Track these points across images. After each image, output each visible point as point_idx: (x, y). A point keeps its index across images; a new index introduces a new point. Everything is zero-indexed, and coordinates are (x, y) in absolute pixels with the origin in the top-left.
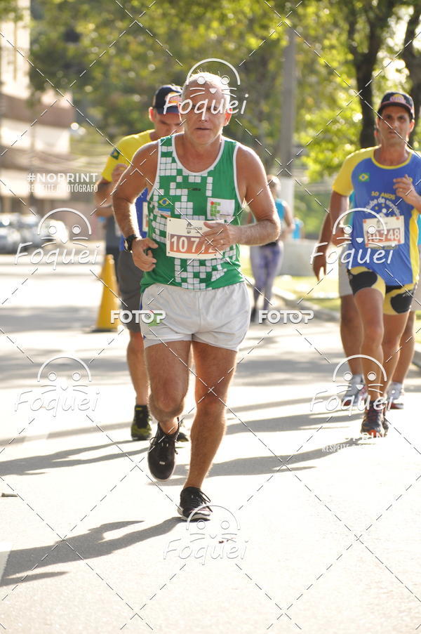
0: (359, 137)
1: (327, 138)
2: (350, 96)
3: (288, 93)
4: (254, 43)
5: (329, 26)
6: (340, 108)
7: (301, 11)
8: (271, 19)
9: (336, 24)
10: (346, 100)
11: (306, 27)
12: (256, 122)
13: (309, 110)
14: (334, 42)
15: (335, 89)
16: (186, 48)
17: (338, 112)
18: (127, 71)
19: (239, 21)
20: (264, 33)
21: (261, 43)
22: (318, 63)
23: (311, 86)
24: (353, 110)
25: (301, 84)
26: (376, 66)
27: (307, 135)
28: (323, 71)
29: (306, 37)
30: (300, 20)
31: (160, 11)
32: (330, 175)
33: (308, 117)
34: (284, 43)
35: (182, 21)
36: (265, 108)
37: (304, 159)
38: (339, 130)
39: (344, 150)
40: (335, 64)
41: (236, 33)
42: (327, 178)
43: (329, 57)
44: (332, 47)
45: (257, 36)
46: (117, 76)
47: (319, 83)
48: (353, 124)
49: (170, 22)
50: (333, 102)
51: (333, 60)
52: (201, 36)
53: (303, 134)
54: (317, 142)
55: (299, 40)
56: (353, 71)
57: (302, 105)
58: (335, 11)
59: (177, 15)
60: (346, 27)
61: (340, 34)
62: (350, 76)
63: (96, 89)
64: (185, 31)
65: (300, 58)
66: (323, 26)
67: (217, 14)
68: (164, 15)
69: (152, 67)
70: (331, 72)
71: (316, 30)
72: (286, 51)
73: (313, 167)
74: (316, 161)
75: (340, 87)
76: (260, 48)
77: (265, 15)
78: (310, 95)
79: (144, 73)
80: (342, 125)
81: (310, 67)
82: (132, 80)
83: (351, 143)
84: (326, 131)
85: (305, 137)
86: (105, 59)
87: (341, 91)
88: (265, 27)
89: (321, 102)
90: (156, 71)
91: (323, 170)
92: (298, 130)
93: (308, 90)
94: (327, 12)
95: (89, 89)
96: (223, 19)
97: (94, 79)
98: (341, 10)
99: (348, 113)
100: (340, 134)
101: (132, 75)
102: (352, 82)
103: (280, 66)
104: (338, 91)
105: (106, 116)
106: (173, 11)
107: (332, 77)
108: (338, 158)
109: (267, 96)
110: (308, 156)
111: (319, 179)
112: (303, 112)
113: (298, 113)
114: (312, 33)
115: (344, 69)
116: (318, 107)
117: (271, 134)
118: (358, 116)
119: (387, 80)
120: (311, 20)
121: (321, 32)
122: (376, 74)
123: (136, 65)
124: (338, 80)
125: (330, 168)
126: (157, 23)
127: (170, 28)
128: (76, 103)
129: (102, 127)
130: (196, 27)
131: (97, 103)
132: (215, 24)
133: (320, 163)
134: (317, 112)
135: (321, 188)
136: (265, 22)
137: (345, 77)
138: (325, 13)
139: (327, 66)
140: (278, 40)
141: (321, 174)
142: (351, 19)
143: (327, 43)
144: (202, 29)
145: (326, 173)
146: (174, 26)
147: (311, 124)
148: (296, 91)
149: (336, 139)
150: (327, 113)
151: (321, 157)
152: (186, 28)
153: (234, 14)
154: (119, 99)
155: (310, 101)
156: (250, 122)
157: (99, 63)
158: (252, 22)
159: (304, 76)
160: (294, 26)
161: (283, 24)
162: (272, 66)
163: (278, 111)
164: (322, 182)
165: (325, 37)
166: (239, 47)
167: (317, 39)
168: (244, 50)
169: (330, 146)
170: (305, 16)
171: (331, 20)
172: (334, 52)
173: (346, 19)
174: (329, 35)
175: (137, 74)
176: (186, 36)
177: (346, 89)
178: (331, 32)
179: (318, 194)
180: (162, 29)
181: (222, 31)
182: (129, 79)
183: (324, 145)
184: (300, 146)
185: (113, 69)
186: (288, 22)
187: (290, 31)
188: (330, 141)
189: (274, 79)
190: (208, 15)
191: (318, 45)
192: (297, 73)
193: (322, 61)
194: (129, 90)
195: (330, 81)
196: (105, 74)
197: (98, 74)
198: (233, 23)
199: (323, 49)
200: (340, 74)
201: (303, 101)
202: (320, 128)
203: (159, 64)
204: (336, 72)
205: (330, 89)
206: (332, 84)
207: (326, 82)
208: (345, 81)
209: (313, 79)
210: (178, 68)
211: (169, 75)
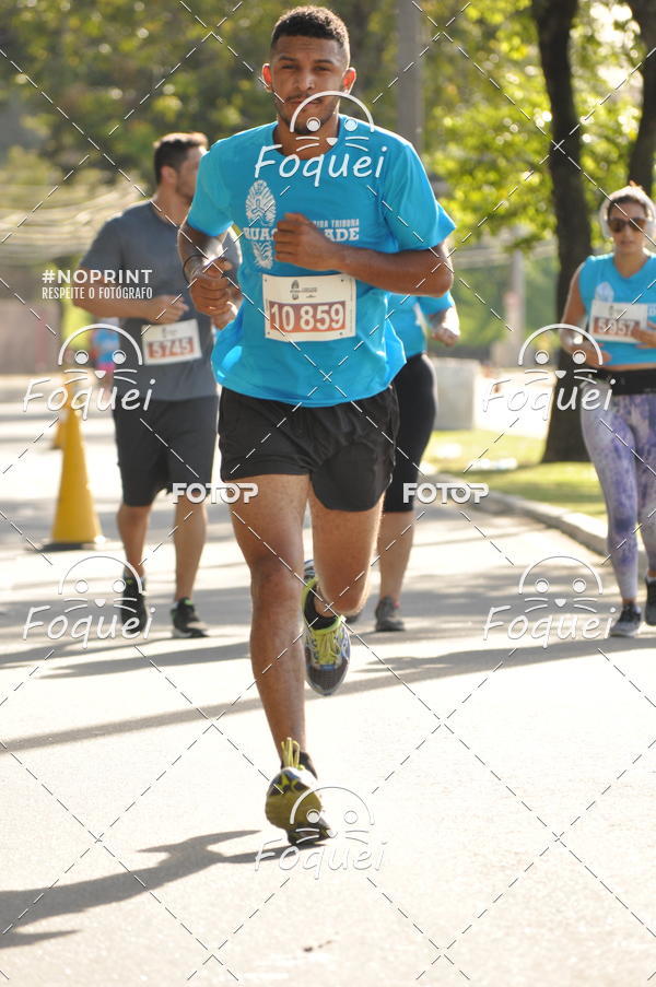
0: (546, 155)
1: (486, 161)
2: (529, 78)
3: (409, 77)
6: (510, 102)
10: (520, 86)
13: (450, 108)
15: (498, 66)
17: (505, 110)
18: (95, 42)
22: (466, 18)
23: (451, 60)
24: (535, 105)
25: (433, 58)
26: (576, 20)
27: (448, 157)
28: (476, 31)
32: (494, 232)
33: (448, 122)
38: (508, 145)
39: (518, 182)
40: (497, 18)
42: (487, 238)
46: (76, 53)
47: (466, 56)
48: (535, 132)
50: (495, 92)
51: (493, 10)
53: (439, 156)
54: (466, 169)
56: (533, 28)
57: (437, 97)
62: (526, 41)
63: (36, 78)
65: (430, 7)
69: (143, 33)
70: (490, 33)
73: (462, 217)
74: (467, 206)
75: (506, 60)
78: (450, 80)
79: (129, 45)
80: (514, 136)
82: (106, 58)
83: (533, 168)
84: (484, 147)
85: (445, 160)
86: (50, 18)
87: (510, 70)
89: (471, 93)
90: (150, 40)
91: (481, 223)
93: (447, 70)
95: (22, 79)
97: (33, 58)
99: (526, 112)
100: (511, 154)
101: (105, 49)
102: (532, 51)
103: (390, 23)
104: (505, 70)
107: (492, 44)
108: (508, 199)
110: (450, 197)
111: (473, 240)
112: (438, 111)
113: (429, 116)
115: (515, 26)
116: (466, 100)
118: (544, 117)
119: (599, 44)
122: (577, 34)
123: (111, 29)
124: (505, 47)
125: (493, 219)
131: (37, 106)
133: (475, 209)
134: (464, 112)
137: (516, 41)
139: (481, 22)
141: (477, 231)
145: (486, 228)
147: (454, 135)
148: (424, 73)
149: (502, 163)
150: (484, 113)
151: (475, 197)
154: (82, 97)
155: (451, 90)
157: (39, 28)
162: (375, 25)
164: (480, 247)
169: (493, 176)
175: (115, 48)
177: (519, 66)
182: (98, 57)
183: (480, 175)
185: (69, 39)
188: (493, 166)
189: (380, 49)
192: (426, 37)
193: (472, 12)
194: (101, 79)
195: (490, 51)
196: (53, 50)
197: (39, 51)
200: (509, 38)
201: (438, 91)
202: (472, 141)
203: (155, 26)
204: (501, 34)
205: (489, 65)
206: (492, 56)
207: (481, 54)
208: (517, 49)
209: (457, 47)
210: (193, 32)
211: (176, 47)
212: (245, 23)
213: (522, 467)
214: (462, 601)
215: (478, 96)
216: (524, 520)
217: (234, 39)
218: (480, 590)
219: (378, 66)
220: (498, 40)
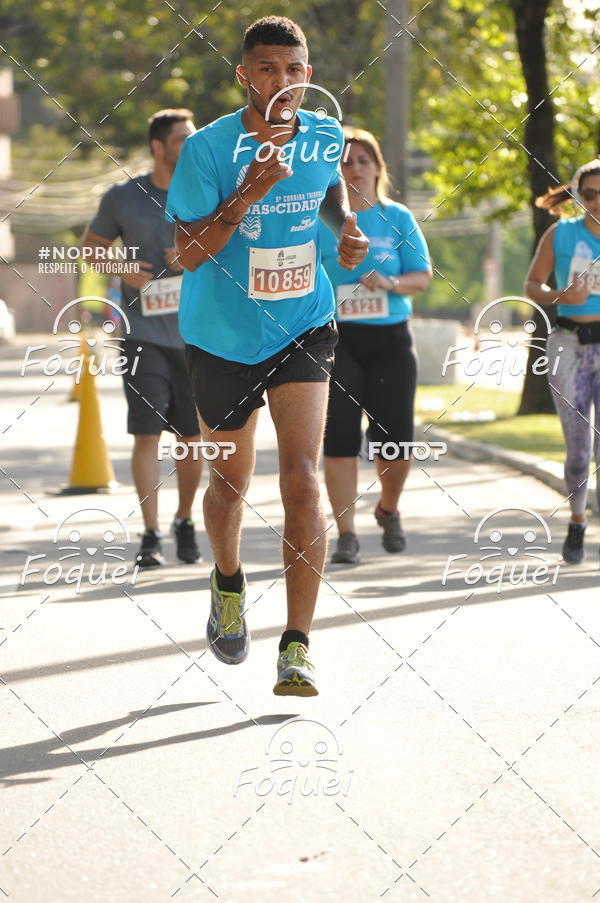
0: (522, 133)
1: (467, 138)
2: (507, 62)
3: (395, 60)
6: (490, 84)
10: (499, 70)
13: (434, 90)
15: (478, 51)
17: (485, 92)
18: (109, 29)
22: (448, 7)
23: (435, 46)
24: (512, 88)
26: (551, 10)
27: (433, 135)
28: (458, 19)
32: (475, 204)
33: (432, 102)
36: (358, 90)
37: (427, 176)
38: (487, 123)
39: (497, 158)
40: (478, 8)
42: (468, 210)
46: (92, 39)
47: (448, 41)
48: (512, 112)
50: (476, 73)
53: (424, 134)
54: (449, 146)
56: (510, 17)
57: (422, 80)
62: (504, 28)
63: (55, 63)
69: (153, 21)
70: (471, 21)
73: (444, 190)
74: (449, 180)
75: (486, 46)
78: (435, 64)
79: (140, 32)
80: (493, 115)
81: (435, 13)
82: (120, 44)
83: (511, 145)
84: (466, 126)
85: (429, 137)
86: (69, 7)
87: (489, 55)
89: (454, 76)
90: (159, 28)
91: (462, 194)
92: (414, 126)
95: (43, 62)
97: (52, 45)
99: (504, 94)
100: (490, 132)
101: (119, 35)
102: (510, 38)
103: (378, 13)
104: (485, 55)
105: (74, 109)
107: (473, 31)
108: (487, 174)
110: (434, 171)
111: (455, 211)
112: (423, 93)
113: (415, 97)
115: (493, 15)
116: (449, 83)
118: (520, 98)
119: (571, 32)
122: (550, 22)
123: (124, 17)
124: (485, 34)
125: (474, 191)
128: (19, 88)
129: (68, 131)
131: (56, 88)
133: (457, 182)
134: (447, 93)
135: (459, 227)
137: (495, 28)
139: (463, 11)
141: (458, 203)
145: (467, 200)
147: (438, 115)
148: (411, 58)
149: (482, 140)
150: (466, 95)
151: (457, 171)
154: (98, 80)
155: (435, 73)
157: (59, 16)
159: (423, 30)
162: (365, 13)
164: (462, 217)
169: (473, 152)
175: (128, 35)
177: (498, 51)
179: (453, 238)
182: (112, 43)
183: (461, 151)
184: (419, 154)
185: (85, 26)
188: (474, 143)
189: (370, 36)
192: (411, 23)
194: (115, 63)
195: (471, 38)
196: (72, 36)
197: (58, 37)
200: (488, 26)
201: (423, 74)
202: (454, 121)
203: (164, 15)
204: (481, 22)
205: (469, 51)
206: (473, 42)
207: (463, 41)
208: (496, 37)
209: (440, 34)
212: (247, 12)
213: (500, 419)
214: (445, 541)
215: (459, 79)
216: (502, 468)
217: (237, 27)
218: (461, 532)
219: (368, 51)
220: (479, 28)
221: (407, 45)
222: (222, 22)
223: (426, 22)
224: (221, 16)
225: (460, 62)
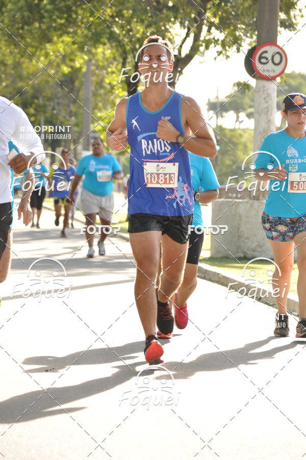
3: (87, 100)
4: (66, 69)
5: (111, 60)
7: (94, 51)
8: (76, 56)
9: (115, 59)
11: (97, 61)
12: (68, 117)
13: (100, 110)
14: (114, 69)
15: (115, 98)
16: (25, 73)
19: (57, 57)
20: (72, 64)
21: (70, 69)
22: (105, 82)
23: (101, 95)
25: (95, 95)
27: (99, 125)
28: (108, 87)
29: (98, 67)
30: (94, 57)
31: (8, 50)
33: (99, 114)
34: (84, 70)
35: (22, 56)
36: (73, 108)
40: (115, 83)
41: (55, 64)
43: (111, 78)
44: (113, 73)
45: (67, 66)
47: (105, 94)
49: (15, 57)
51: (114, 80)
52: (34, 66)
53: (96, 125)
55: (93, 68)
56: (126, 87)
57: (96, 107)
58: (114, 51)
59: (19, 53)
60: (121, 60)
61: (117, 65)
62: (123, 90)
64: (24, 63)
65: (94, 79)
66: (107, 60)
67: (43, 52)
68: (11, 53)
69: (4, 84)
70: (112, 87)
71: (103, 62)
72: (85, 74)
75: (118, 96)
76: (70, 73)
77: (72, 53)
78: (100, 101)
81: (100, 84)
88: (72, 60)
89: (107, 106)
90: (6, 86)
92: (93, 122)
93: (99, 98)
94: (109, 51)
96: (47, 55)
98: (117, 50)
103: (82, 83)
106: (16, 51)
107: (113, 91)
109: (75, 102)
112: (96, 111)
113: (93, 113)
114: (101, 64)
115: (120, 86)
116: (106, 109)
117: (77, 125)
120: (100, 57)
121: (106, 63)
124: (117, 92)
126: (7, 58)
127: (15, 60)
130: (31, 60)
132: (42, 59)
134: (104, 111)
136: (72, 57)
137: (120, 90)
138: (108, 53)
139: (110, 84)
140: (81, 68)
142: (124, 56)
143: (110, 70)
144: (34, 62)
146: (17, 60)
147: (100, 119)
148: (92, 99)
152: (25, 60)
153: (53, 52)
155: (100, 105)
156: (64, 117)
158: (64, 57)
159: (97, 90)
160: (90, 60)
161: (83, 59)
162: (77, 84)
163: (81, 111)
165: (109, 67)
166: (57, 72)
167: (104, 68)
168: (60, 74)
170: (96, 54)
171: (112, 56)
172: (114, 75)
173: (121, 55)
174: (111, 65)
176: (24, 66)
178: (112, 64)
180: (10, 61)
181: (46, 63)
186: (86, 57)
187: (88, 63)
189: (78, 91)
190: (38, 53)
191: (105, 72)
192: (93, 88)
193: (107, 81)
195: (113, 93)
198: (53, 57)
199: (107, 73)
200: (118, 89)
201: (96, 105)
202: (106, 121)
203: (8, 82)
204: (116, 88)
205: (112, 97)
206: (114, 95)
207: (110, 94)
208: (121, 93)
209: (102, 91)
210: (20, 84)
211: (14, 88)
212: (36, 82)
213: (120, 222)
214: (100, 264)
215: (109, 107)
216: (121, 239)
217: (33, 87)
218: (106, 261)
219: (77, 96)
220: (115, 90)
221: (91, 94)
222: (28, 85)
223: (98, 87)
224: (28, 83)
225: (108, 101)
